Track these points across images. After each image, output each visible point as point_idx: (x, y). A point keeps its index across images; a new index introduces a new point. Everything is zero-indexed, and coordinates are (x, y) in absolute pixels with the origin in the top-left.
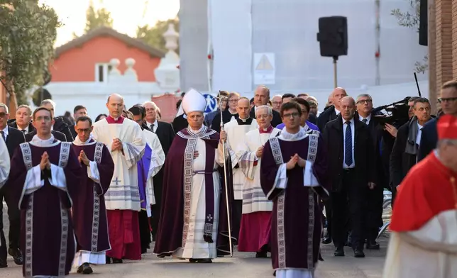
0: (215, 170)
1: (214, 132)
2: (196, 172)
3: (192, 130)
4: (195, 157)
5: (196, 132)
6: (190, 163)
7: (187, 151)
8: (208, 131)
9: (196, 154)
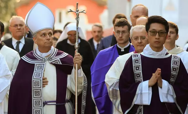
0: (68, 101)
1: (65, 54)
2: (45, 103)
3: (39, 53)
4: (44, 86)
5: (44, 55)
6: (38, 93)
7: (35, 77)
8: (58, 54)
9: (45, 82)
